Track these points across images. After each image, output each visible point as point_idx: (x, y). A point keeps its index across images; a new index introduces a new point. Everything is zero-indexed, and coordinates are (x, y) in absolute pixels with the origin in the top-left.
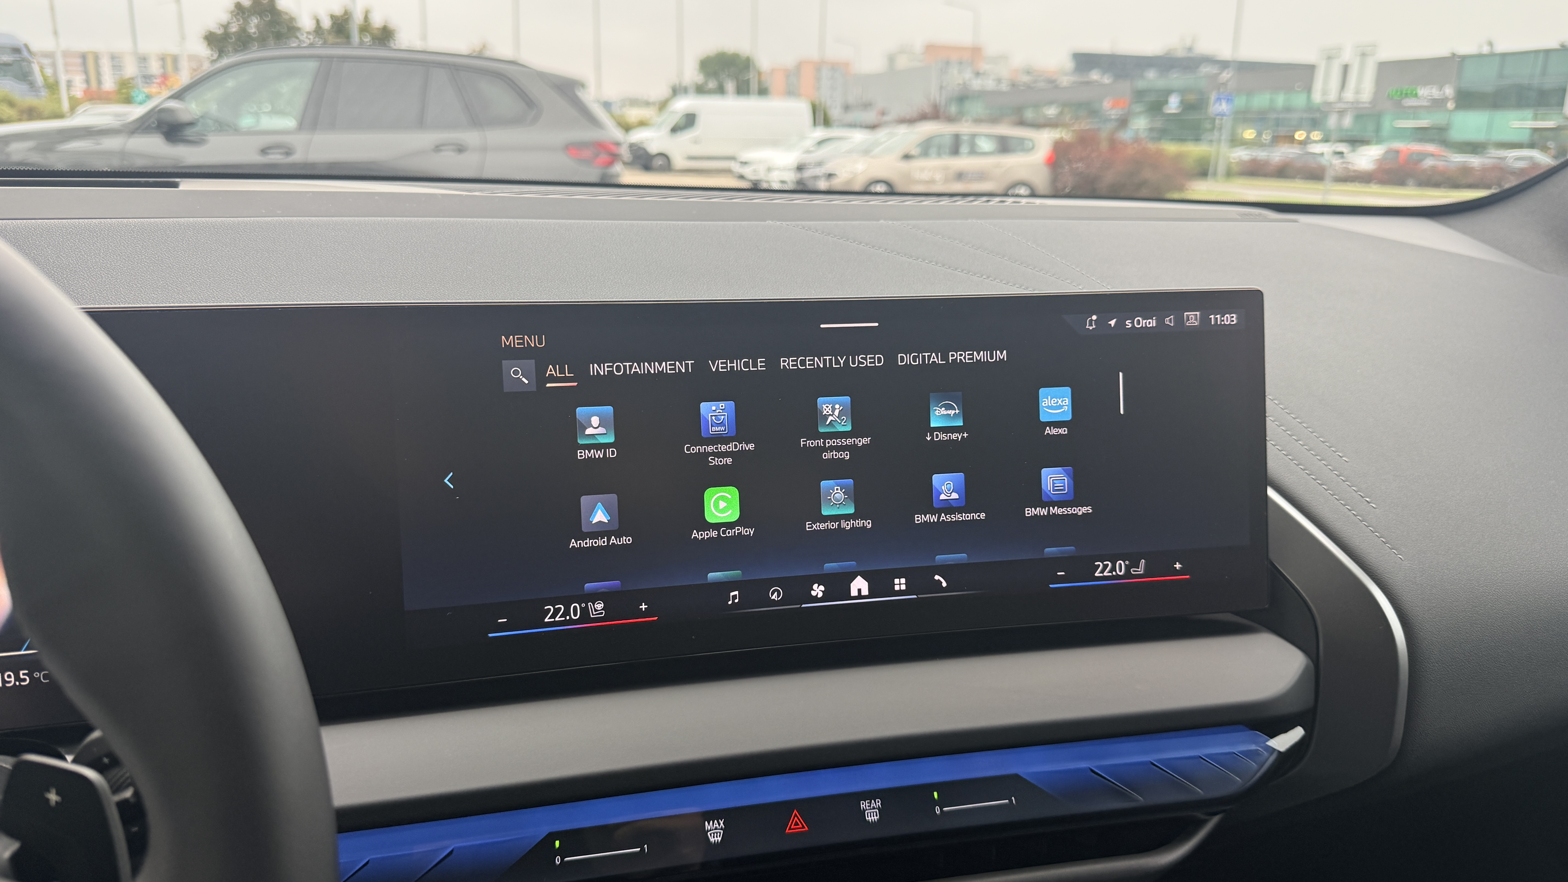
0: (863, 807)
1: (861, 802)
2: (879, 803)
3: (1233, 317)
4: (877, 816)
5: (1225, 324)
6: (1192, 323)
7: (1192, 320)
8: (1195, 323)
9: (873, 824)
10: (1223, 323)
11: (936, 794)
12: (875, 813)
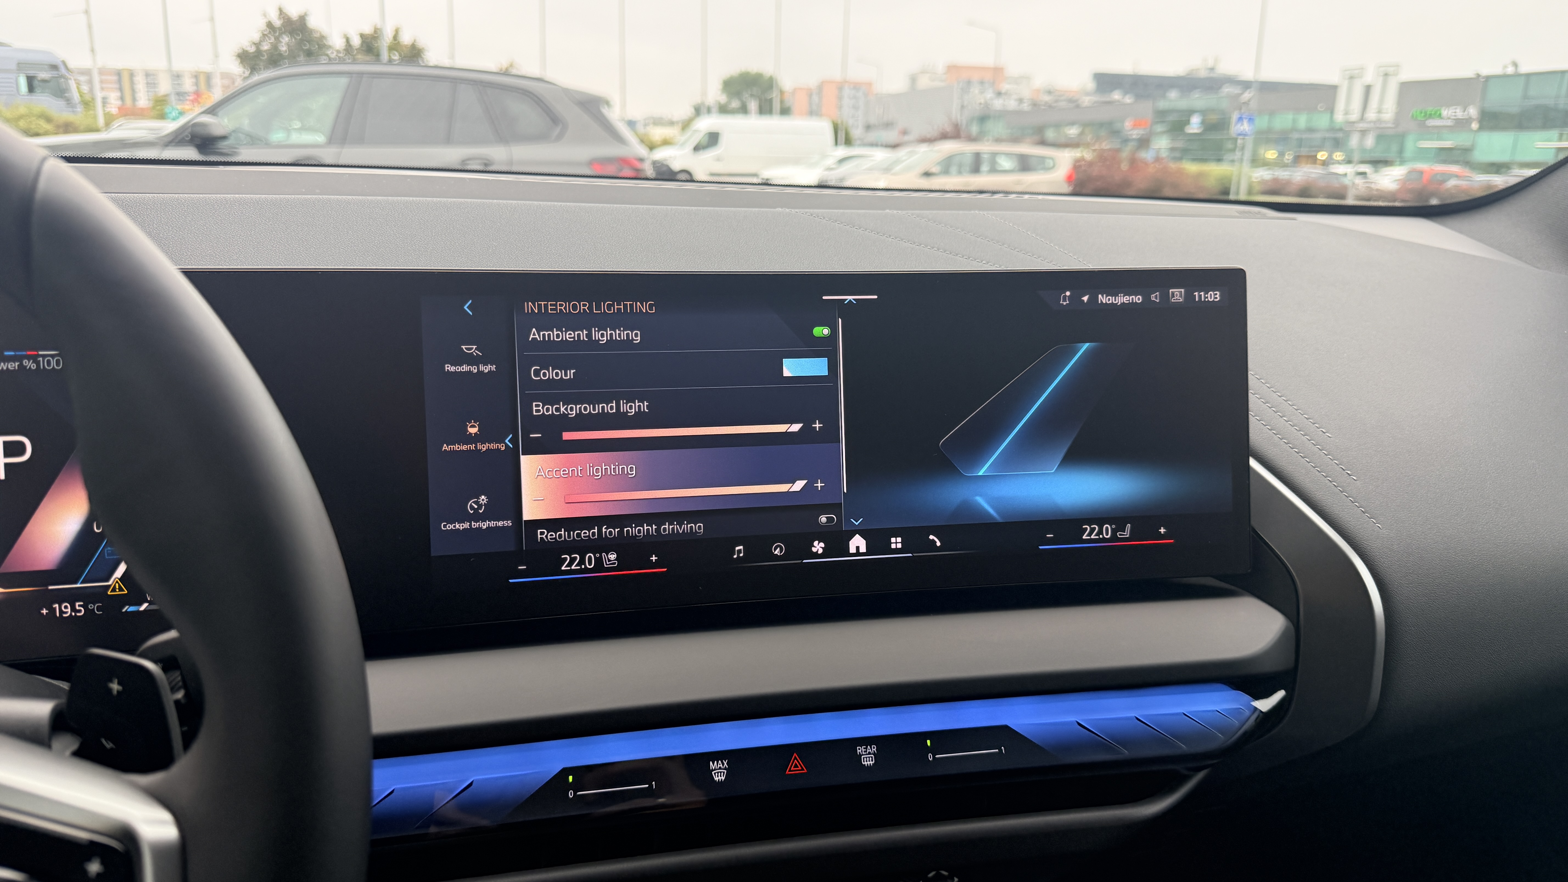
0: (859, 753)
1: (858, 747)
2: (874, 749)
3: (1216, 294)
4: (872, 761)
5: (1208, 300)
6: (1177, 299)
7: (1177, 296)
8: (1180, 300)
9: (869, 767)
10: (1207, 300)
11: (929, 742)
12: (871, 758)
